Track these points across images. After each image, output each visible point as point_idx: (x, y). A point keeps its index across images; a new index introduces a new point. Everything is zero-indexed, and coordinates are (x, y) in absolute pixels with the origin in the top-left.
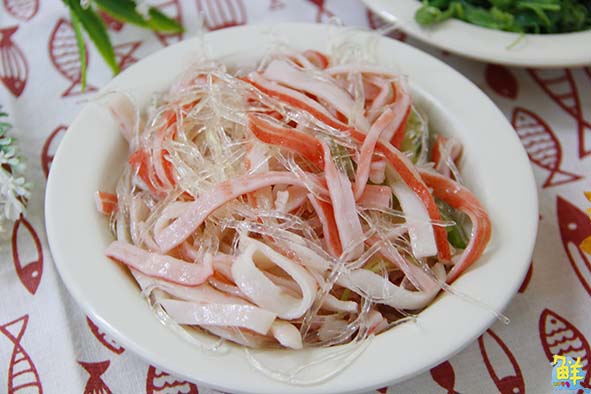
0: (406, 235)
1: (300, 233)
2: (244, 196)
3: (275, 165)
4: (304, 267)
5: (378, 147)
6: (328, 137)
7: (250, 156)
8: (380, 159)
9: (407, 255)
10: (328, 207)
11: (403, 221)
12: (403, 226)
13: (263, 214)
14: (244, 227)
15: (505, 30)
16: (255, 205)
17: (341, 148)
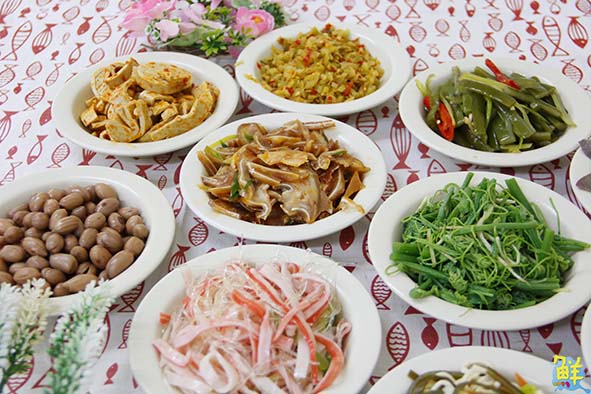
0: (294, 366)
1: (240, 352)
2: (221, 328)
3: (241, 317)
4: (237, 370)
5: (295, 317)
6: (270, 307)
7: (230, 310)
8: (293, 324)
9: (291, 375)
10: (257, 342)
11: (294, 357)
12: (294, 360)
13: (226, 339)
14: (214, 345)
15: (461, 305)
16: (223, 334)
17: (275, 314)
